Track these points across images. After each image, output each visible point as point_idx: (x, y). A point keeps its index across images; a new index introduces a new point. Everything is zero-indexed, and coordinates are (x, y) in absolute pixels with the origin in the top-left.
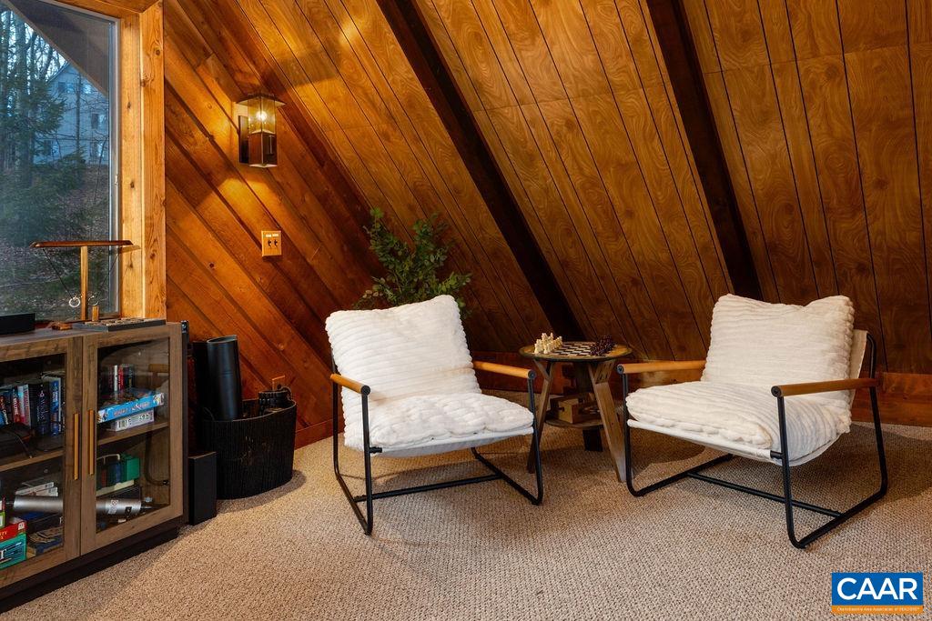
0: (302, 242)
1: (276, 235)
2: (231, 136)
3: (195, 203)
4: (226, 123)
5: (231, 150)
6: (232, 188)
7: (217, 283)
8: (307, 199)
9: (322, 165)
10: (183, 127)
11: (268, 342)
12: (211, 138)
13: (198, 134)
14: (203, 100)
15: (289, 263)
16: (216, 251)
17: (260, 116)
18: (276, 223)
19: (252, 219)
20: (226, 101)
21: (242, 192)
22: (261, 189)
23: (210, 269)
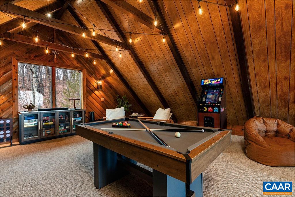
0: (108, 99)
1: (103, 99)
2: (96, 86)
3: (90, 94)
4: (95, 83)
5: (96, 87)
6: (96, 92)
7: (94, 105)
8: (109, 93)
9: (111, 88)
10: (89, 85)
11: (102, 113)
12: (93, 86)
13: (91, 85)
14: (92, 81)
15: (105, 102)
16: (93, 101)
17: (100, 83)
18: (103, 97)
19: (99, 96)
20: (95, 80)
21: (98, 93)
22: (101, 92)
23: (93, 103)
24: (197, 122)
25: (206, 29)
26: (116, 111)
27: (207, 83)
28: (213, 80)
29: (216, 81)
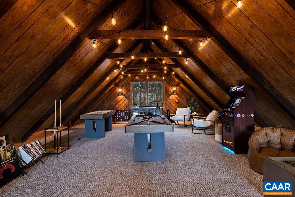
0: (181, 101)
3: (168, 97)
4: (172, 90)
5: (172, 92)
7: (170, 105)
8: (182, 96)
9: (185, 92)
10: (167, 91)
13: (169, 91)
14: (169, 88)
15: (179, 103)
16: (170, 102)
17: (175, 89)
18: (178, 99)
19: (175, 99)
20: (172, 87)
21: (173, 96)
22: (176, 96)
23: (170, 103)
24: (221, 124)
25: (261, 20)
26: (183, 110)
27: (234, 90)
28: (238, 87)
29: (240, 88)
